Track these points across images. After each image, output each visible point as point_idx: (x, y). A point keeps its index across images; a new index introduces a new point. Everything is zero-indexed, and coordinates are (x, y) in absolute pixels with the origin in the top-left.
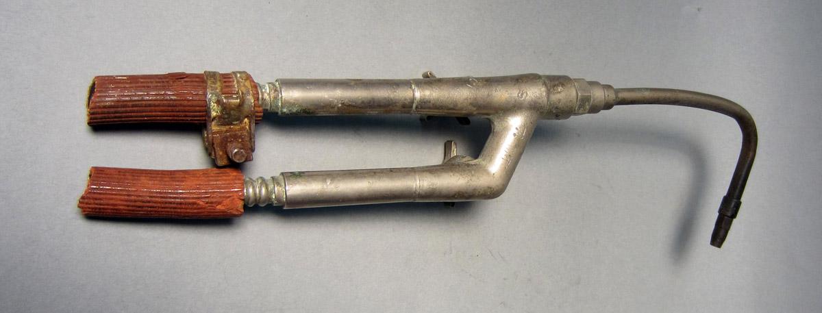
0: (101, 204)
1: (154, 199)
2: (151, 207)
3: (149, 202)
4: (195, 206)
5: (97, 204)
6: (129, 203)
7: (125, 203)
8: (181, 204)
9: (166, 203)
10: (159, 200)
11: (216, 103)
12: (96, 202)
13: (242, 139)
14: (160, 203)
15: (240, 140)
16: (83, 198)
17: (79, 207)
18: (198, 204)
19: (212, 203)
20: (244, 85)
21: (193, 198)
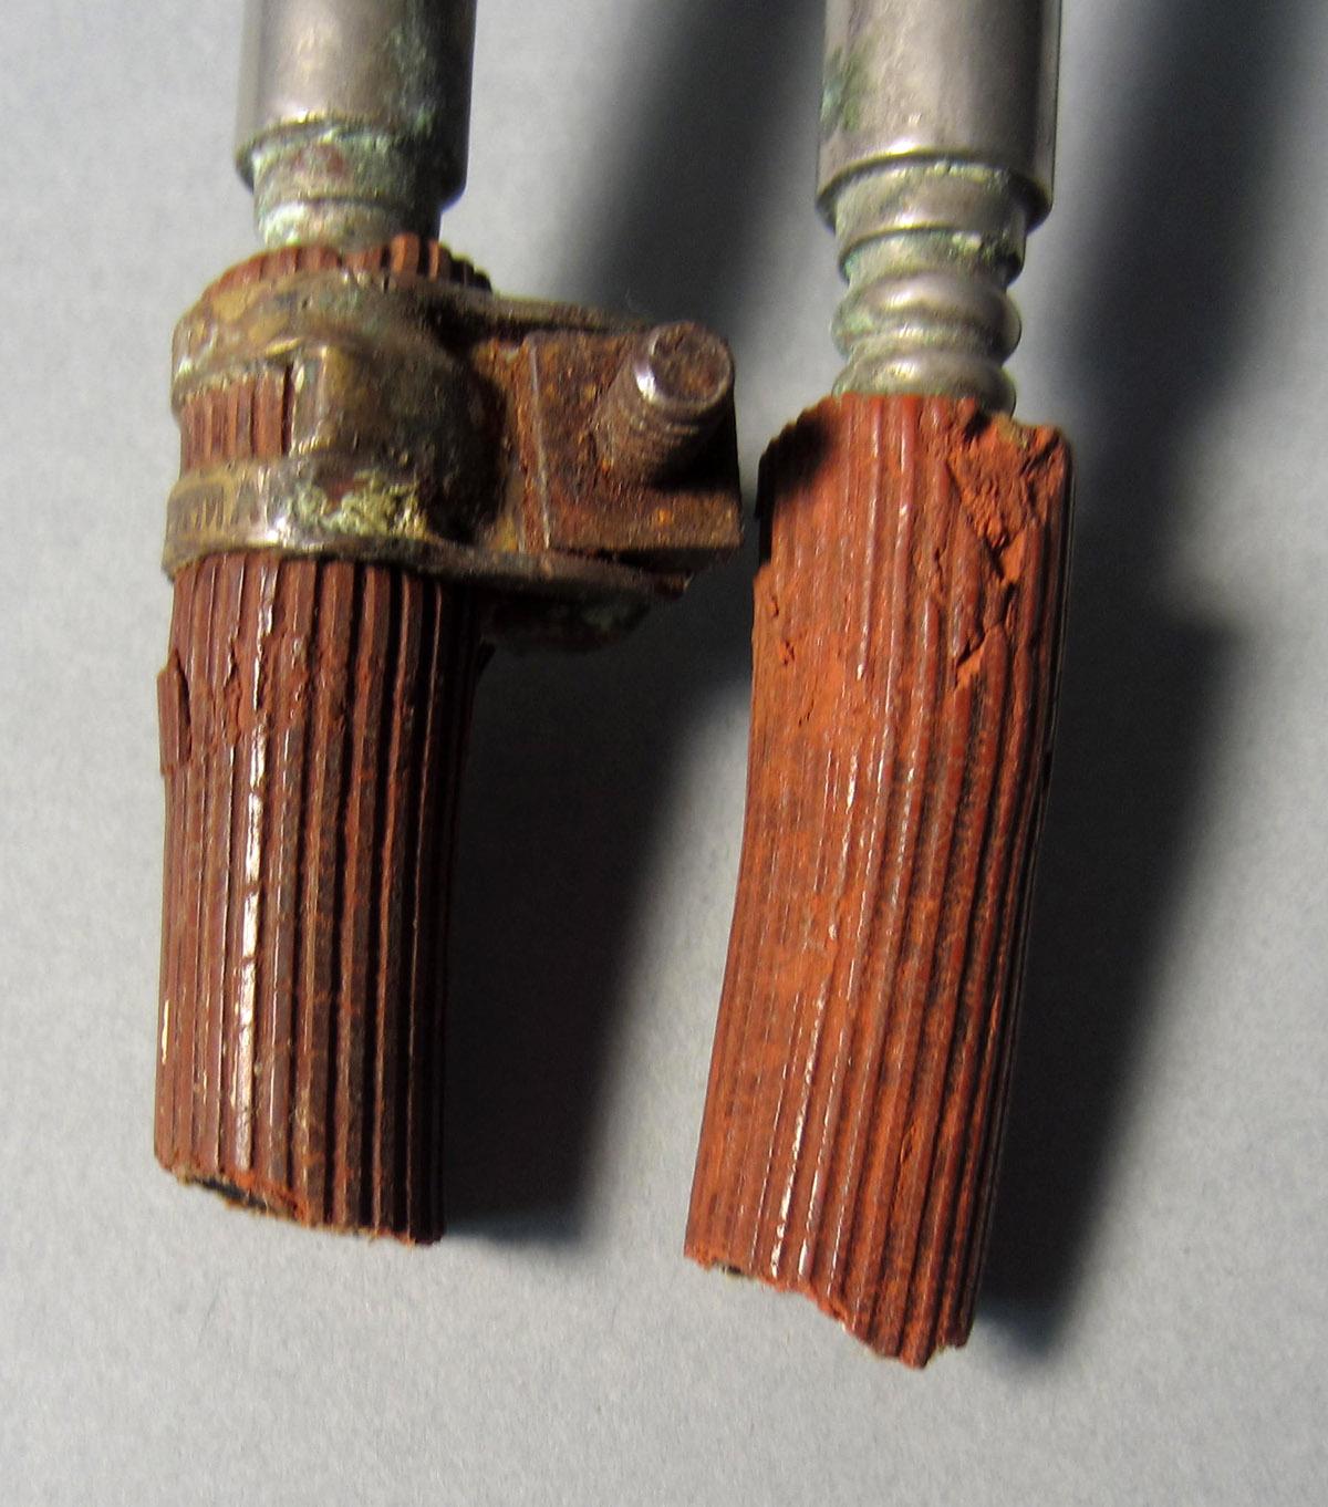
0: (920, 1240)
1: (919, 935)
2: (967, 961)
3: (934, 965)
4: (989, 701)
5: (916, 1263)
6: (930, 1081)
7: (926, 1104)
8: (964, 784)
9: (950, 869)
10: (926, 906)
11: (335, 499)
12: (901, 1262)
13: (580, 378)
14: (944, 905)
15: (590, 391)
16: (869, 1333)
17: (923, 1361)
18: (979, 681)
19: (979, 600)
20: (241, 324)
21: (936, 705)
